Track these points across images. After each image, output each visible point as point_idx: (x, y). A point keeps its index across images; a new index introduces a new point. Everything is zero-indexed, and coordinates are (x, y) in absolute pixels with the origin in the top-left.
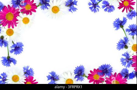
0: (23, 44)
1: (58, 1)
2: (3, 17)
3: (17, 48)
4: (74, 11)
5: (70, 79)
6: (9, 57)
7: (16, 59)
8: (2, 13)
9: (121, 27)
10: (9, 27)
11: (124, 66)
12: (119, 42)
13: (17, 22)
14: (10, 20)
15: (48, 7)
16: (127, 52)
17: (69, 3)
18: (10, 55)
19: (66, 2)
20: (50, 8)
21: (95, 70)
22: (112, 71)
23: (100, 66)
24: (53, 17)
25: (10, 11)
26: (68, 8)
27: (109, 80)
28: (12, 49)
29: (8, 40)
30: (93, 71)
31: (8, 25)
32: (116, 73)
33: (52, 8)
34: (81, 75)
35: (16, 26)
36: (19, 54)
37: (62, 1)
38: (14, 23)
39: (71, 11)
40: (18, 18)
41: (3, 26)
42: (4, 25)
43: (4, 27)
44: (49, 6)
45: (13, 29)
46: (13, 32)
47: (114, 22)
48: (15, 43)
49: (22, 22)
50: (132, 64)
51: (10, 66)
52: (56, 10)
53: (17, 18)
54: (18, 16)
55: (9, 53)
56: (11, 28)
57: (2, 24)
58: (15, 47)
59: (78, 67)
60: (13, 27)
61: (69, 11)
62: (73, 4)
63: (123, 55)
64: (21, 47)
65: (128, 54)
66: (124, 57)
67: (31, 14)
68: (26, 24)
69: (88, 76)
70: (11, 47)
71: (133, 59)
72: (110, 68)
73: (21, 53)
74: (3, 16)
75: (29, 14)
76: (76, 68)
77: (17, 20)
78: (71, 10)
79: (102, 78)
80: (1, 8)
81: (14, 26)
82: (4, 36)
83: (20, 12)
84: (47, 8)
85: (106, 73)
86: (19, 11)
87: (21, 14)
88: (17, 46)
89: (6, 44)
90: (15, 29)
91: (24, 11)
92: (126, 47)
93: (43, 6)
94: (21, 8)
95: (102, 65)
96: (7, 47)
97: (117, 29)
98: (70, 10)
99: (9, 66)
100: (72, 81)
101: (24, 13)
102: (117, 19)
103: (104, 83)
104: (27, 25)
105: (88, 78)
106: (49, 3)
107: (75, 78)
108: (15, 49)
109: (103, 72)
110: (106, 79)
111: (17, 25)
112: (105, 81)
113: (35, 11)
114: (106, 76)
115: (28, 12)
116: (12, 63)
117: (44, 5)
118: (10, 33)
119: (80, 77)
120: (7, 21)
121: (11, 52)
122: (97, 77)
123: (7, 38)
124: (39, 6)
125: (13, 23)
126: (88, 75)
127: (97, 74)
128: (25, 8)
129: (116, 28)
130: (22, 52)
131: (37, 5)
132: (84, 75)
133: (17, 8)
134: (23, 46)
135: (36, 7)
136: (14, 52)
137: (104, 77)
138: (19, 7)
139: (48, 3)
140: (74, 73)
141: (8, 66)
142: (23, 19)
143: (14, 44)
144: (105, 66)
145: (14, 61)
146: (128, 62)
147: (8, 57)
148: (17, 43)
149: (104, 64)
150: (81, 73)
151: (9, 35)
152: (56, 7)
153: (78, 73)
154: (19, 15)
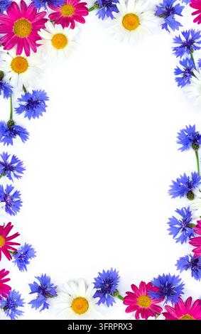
0: (48, 95)
1: (139, 3)
2: (8, 28)
3: (34, 104)
4: (173, 29)
5: (81, 298)
6: (11, 123)
7: (28, 130)
8: (4, 19)
9: (194, 148)
10: (19, 52)
11: (172, 236)
12: (178, 180)
13: (38, 42)
14: (22, 37)
15: (113, 13)
16: (189, 208)
17: (164, 9)
18: (14, 119)
19: (157, 7)
20: (119, 18)
21: (142, 283)
22: (183, 293)
23: (157, 277)
24: (122, 40)
25: (25, 15)
26: (161, 21)
27: (173, 313)
28: (21, 106)
29: (12, 83)
30: (138, 286)
31: (16, 46)
32: (190, 298)
33: (124, 18)
34: (110, 291)
35: (35, 51)
36: (36, 118)
37: (147, 4)
38: (30, 44)
39: (167, 29)
40: (41, 33)
41: (5, 49)
42: (7, 46)
43: (6, 51)
44: (117, 11)
45: (28, 59)
46: (28, 66)
47: (182, 131)
48: (30, 91)
49: (50, 44)
50: (192, 237)
51: (12, 144)
52: (131, 22)
53: (39, 32)
54: (41, 30)
55: (14, 113)
56: (23, 54)
57: (3, 44)
58: (29, 101)
59: (104, 271)
60: (28, 54)
61: (163, 28)
62: (173, 13)
63: (178, 211)
64: (42, 101)
65: (189, 213)
66: (179, 218)
67: (73, 27)
68: (58, 48)
69: (124, 295)
70: (20, 100)
71: (197, 226)
72: (179, 284)
73: (42, 115)
74: (8, 25)
75: (67, 26)
76: (99, 273)
77: (40, 38)
78: (168, 26)
79: (157, 304)
80: (5, 5)
81: (31, 51)
82: (5, 73)
83: (46, 20)
84: (112, 17)
85: (168, 295)
86: (47, 17)
87: (49, 25)
88: (34, 99)
89: (8, 92)
90: (33, 59)
91: (57, 18)
92: (191, 196)
93: (103, 10)
94: (50, 11)
95: (162, 275)
96: (9, 99)
97: (183, 149)
98: (164, 26)
99: (10, 145)
100: (87, 302)
101: (57, 22)
102: (190, 126)
103: (161, 317)
104: (61, 51)
105: (126, 301)
106: (117, 4)
107: (95, 297)
108: (28, 106)
109: (161, 292)
110: (166, 309)
111: (38, 49)
112: (164, 314)
113: (83, 21)
114: (166, 302)
115: (65, 22)
116: (18, 136)
117: (106, 8)
118: (20, 66)
119: (106, 295)
120: (16, 37)
121: (19, 111)
122: (145, 302)
123: (11, 78)
124: (92, 9)
125: (28, 44)
126: (127, 295)
127: (147, 295)
128: (60, 11)
129: (181, 146)
130: (43, 113)
131: (88, 6)
132: (116, 292)
133: (42, 9)
134: (47, 99)
135: (86, 12)
136: (24, 113)
137: (162, 304)
138: (46, 8)
139: (115, 5)
140: (94, 285)
141: (8, 144)
142: (53, 38)
143: (27, 94)
144: (167, 278)
145: (23, 133)
146: (184, 230)
147: (9, 122)
148: (34, 92)
149: (166, 274)
150: (110, 287)
151: (15, 71)
152: (134, 15)
153: (102, 286)
154: (44, 28)
